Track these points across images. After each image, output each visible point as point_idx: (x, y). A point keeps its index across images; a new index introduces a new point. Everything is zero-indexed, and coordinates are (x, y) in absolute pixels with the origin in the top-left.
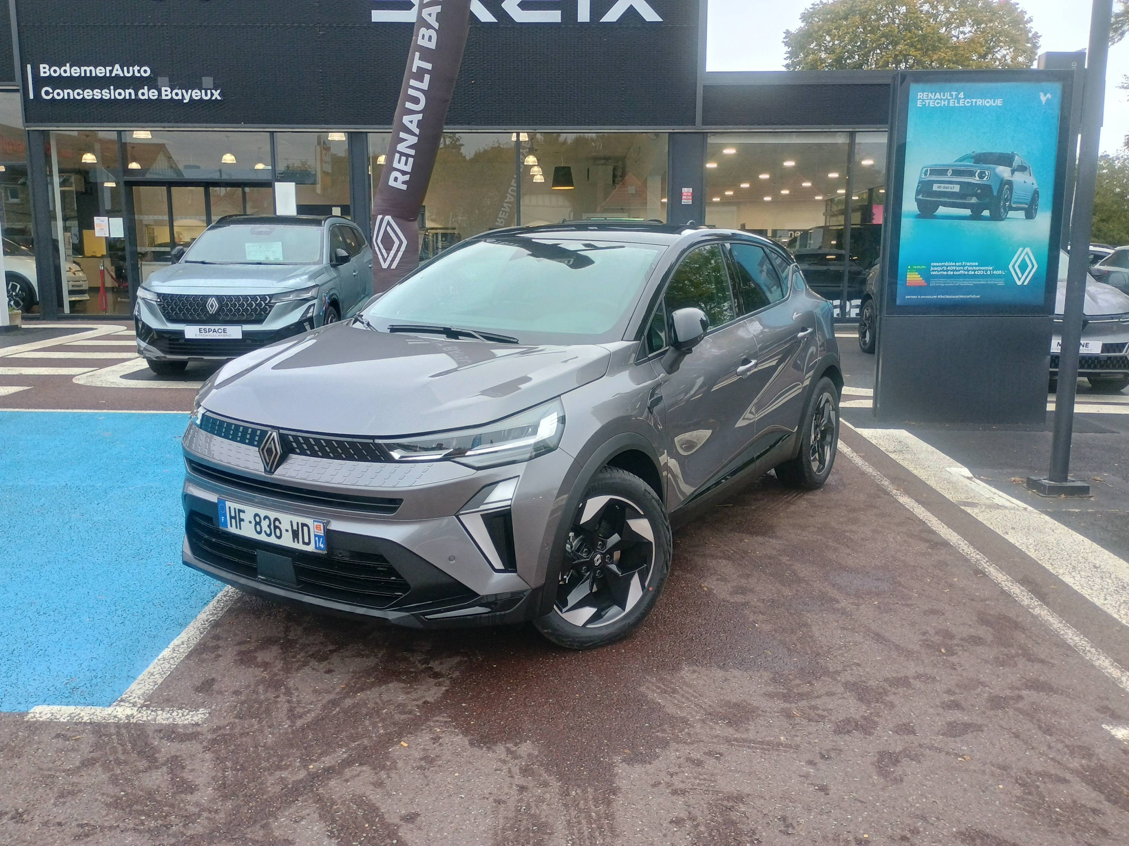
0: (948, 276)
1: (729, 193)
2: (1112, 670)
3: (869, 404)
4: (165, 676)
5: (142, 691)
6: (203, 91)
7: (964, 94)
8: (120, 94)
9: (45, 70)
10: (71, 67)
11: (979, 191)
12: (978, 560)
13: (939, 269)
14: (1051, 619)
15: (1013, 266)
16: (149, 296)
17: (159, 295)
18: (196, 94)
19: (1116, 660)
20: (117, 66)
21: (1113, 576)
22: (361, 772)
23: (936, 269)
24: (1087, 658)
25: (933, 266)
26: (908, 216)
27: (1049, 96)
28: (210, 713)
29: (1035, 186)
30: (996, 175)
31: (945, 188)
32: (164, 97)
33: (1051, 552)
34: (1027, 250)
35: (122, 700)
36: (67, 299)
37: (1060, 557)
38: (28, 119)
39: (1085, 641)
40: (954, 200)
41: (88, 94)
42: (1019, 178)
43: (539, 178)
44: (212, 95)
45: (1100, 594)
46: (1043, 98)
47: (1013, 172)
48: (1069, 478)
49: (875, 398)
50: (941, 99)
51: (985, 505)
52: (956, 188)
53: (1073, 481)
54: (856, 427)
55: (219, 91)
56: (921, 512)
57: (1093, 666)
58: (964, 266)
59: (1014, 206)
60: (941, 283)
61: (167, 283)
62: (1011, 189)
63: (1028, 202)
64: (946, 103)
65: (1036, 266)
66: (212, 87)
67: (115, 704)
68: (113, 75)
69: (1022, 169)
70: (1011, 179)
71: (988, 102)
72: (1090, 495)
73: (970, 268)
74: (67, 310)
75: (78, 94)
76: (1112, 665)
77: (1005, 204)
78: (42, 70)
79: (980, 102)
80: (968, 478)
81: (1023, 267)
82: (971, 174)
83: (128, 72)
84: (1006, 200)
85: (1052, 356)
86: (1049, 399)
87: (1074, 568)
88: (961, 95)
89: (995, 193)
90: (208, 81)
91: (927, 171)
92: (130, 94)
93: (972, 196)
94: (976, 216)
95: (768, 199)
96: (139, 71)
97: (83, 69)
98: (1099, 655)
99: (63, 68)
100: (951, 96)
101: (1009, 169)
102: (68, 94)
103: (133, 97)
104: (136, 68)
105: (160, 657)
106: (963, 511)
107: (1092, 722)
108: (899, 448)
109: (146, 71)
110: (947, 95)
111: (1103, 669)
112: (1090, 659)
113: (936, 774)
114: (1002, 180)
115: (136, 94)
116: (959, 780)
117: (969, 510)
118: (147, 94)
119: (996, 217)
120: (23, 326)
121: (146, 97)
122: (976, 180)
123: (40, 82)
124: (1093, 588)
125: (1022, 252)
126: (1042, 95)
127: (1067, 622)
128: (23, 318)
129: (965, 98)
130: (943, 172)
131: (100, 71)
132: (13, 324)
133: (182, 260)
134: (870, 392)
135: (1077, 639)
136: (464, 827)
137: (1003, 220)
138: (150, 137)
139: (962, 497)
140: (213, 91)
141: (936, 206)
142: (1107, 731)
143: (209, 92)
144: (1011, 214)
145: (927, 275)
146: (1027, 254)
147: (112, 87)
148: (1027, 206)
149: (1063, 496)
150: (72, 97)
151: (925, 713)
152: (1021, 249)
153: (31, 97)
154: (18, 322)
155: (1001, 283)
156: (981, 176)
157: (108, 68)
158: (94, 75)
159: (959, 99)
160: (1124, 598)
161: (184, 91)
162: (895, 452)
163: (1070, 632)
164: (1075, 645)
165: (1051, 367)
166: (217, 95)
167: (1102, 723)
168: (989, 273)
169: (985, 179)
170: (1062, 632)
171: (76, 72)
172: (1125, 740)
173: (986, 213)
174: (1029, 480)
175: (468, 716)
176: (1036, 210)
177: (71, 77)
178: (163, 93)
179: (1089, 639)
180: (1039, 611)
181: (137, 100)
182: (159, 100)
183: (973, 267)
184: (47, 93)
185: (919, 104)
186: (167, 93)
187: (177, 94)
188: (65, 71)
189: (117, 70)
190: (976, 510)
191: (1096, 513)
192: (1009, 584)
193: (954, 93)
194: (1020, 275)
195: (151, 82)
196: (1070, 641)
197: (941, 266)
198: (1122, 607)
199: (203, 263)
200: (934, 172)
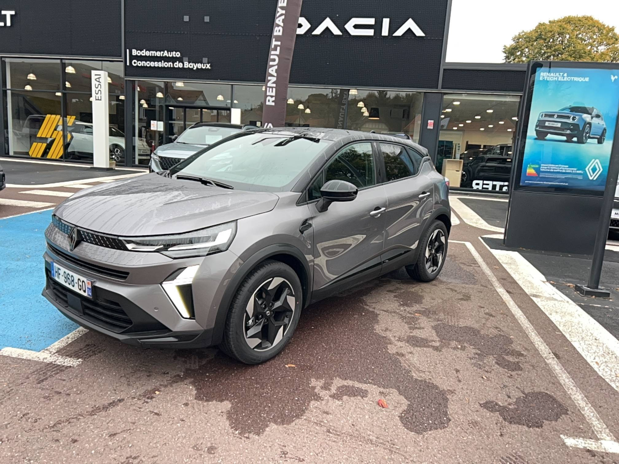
0: (550, 172)
1: (461, 125)
2: (581, 402)
3: (502, 237)
4: (73, 340)
5: (58, 346)
6: (203, 64)
7: (567, 74)
8: (166, 65)
9: (135, 52)
10: (146, 51)
11: (572, 127)
12: (527, 328)
13: (546, 168)
14: (556, 367)
15: (588, 169)
16: (155, 157)
17: (160, 157)
18: (199, 66)
19: (586, 396)
20: (166, 52)
21: (605, 346)
22: (135, 404)
23: (544, 167)
24: (569, 393)
25: (543, 166)
26: (530, 138)
27: (616, 77)
28: (82, 362)
29: (605, 126)
30: (583, 119)
31: (552, 124)
32: (185, 67)
33: (573, 327)
34: (597, 160)
35: (47, 350)
36: (137, 158)
37: (577, 331)
38: (126, 75)
39: (572, 382)
40: (556, 131)
41: (152, 64)
42: (595, 121)
43: (366, 114)
44: (206, 66)
45: (592, 355)
46: (613, 78)
47: (592, 118)
48: (599, 287)
49: (505, 234)
50: (554, 77)
51: (545, 297)
52: (559, 125)
53: (602, 289)
54: (491, 248)
55: (209, 64)
56: (506, 297)
57: (570, 398)
58: (560, 167)
59: (591, 136)
60: (547, 175)
61: (164, 152)
62: (590, 127)
63: (600, 134)
64: (556, 79)
65: (601, 170)
66: (207, 62)
67: (42, 351)
68: (164, 55)
69: (598, 116)
70: (590, 121)
71: (581, 79)
72: (610, 298)
73: (564, 169)
74: (137, 163)
75: (148, 64)
76: (582, 399)
77: (586, 135)
78: (133, 52)
79: (576, 79)
80: (544, 282)
81: (594, 170)
82: (568, 117)
83: (171, 54)
84: (587, 133)
85: (611, 220)
86: (607, 243)
87: (583, 338)
88: (566, 75)
89: (581, 129)
90: (205, 60)
91: (542, 115)
92: (171, 65)
93: (568, 129)
94: (569, 141)
95: (482, 129)
96: (175, 54)
97: (151, 52)
98: (577, 392)
99: (142, 52)
100: (560, 75)
101: (590, 116)
102: (144, 64)
103: (172, 66)
104: (174, 53)
105: (77, 330)
106: (532, 300)
107: (556, 433)
108: (510, 262)
109: (178, 55)
110: (557, 74)
111: (575, 400)
112: (570, 393)
113: (446, 451)
114: (585, 122)
115: (173, 65)
116: (458, 456)
117: (534, 299)
118: (178, 65)
119: (580, 141)
120: (116, 169)
121: (177, 66)
122: (570, 121)
123: (132, 57)
124: (590, 351)
125: (594, 162)
126: (612, 76)
127: (565, 369)
128: (116, 165)
129: (568, 76)
130: (552, 116)
131: (158, 54)
132: (111, 167)
133: (175, 142)
134: (503, 230)
135: (567, 380)
136: (170, 443)
137: (583, 143)
138: (183, 86)
139: (534, 292)
140: (207, 64)
141: (547, 133)
142: (561, 439)
143: (205, 65)
144: (589, 140)
145: (538, 170)
146: (597, 163)
147: (163, 61)
148: (599, 137)
149: (594, 297)
150: (145, 65)
151: (456, 413)
152: (593, 160)
153: (128, 64)
154: (114, 167)
155: (580, 177)
156: (574, 119)
157: (162, 52)
158: (155, 55)
159: (564, 77)
160: (606, 360)
161: (194, 64)
162: (507, 263)
163: (564, 376)
164: (564, 384)
165: (610, 226)
166: (208, 66)
167: (561, 434)
168: (574, 172)
169: (575, 121)
170: (560, 375)
171: (148, 53)
172: (571, 447)
173: (575, 139)
174: (576, 286)
175: (206, 381)
176: (604, 139)
177: (146, 56)
178: (185, 65)
179: (575, 382)
180: (550, 362)
181: (174, 68)
182: (183, 68)
183: (564, 168)
184: (135, 63)
185: (541, 79)
186: (187, 65)
187: (191, 65)
188: (143, 53)
189: (166, 54)
190: (539, 300)
191: (609, 308)
192: (540, 343)
193: (561, 74)
194: (592, 174)
195: (180, 60)
196: (563, 381)
197: (547, 166)
198: (603, 365)
199: (184, 143)
200: (546, 115)
